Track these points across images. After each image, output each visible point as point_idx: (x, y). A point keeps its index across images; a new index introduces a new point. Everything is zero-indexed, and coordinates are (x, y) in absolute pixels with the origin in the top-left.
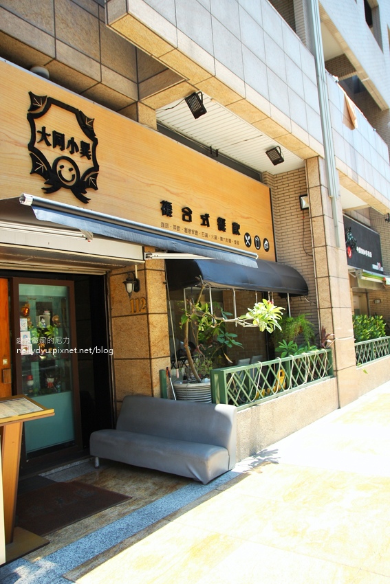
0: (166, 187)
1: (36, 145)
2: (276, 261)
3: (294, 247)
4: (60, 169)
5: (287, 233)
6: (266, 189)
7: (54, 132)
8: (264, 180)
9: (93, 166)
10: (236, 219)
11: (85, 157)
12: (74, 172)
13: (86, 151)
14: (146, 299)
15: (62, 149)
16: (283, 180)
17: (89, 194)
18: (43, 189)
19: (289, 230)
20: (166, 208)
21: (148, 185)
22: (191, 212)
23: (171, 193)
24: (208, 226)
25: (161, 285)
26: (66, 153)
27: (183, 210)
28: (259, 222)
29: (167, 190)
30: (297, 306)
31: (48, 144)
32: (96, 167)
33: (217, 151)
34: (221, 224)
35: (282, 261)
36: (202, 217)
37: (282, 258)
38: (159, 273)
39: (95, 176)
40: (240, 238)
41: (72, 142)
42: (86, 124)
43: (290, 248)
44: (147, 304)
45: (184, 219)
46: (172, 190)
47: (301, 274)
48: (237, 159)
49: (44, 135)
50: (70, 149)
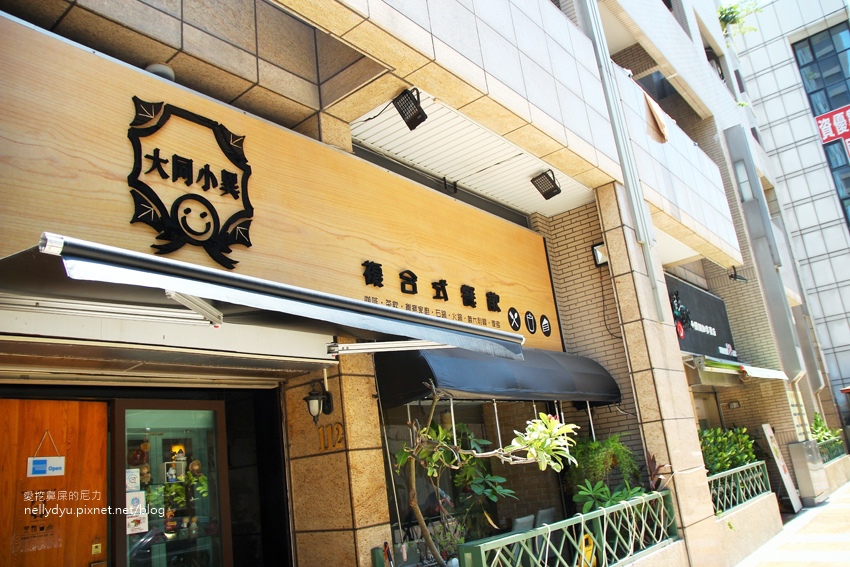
0: (371, 239)
1: (142, 177)
2: (564, 350)
3: (591, 326)
4: (184, 215)
5: (579, 305)
6: (539, 238)
7: (175, 158)
8: (533, 225)
9: (243, 208)
10: (493, 286)
11: (230, 195)
12: (209, 218)
13: (229, 185)
14: (343, 425)
15: (189, 183)
16: (563, 224)
17: (236, 253)
18: (153, 246)
19: (580, 300)
20: (373, 274)
21: (339, 237)
22: (414, 278)
23: (380, 248)
24: (446, 299)
25: (369, 400)
26: (196, 189)
27: (401, 275)
28: (530, 290)
29: (373, 245)
30: (605, 421)
31: (164, 176)
32: (248, 211)
33: (455, 183)
34: (468, 295)
35: (574, 350)
36: (434, 285)
37: (574, 345)
38: (364, 380)
39: (247, 224)
40: (502, 317)
41: (206, 172)
42: (231, 145)
43: (585, 328)
44: (345, 433)
45: (403, 290)
46: (381, 244)
47: (607, 368)
48: (489, 195)
49: (157, 161)
50: (203, 182)
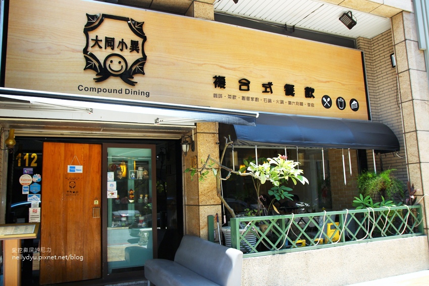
0: (220, 64)
1: (90, 50)
4: (110, 63)
5: (384, 92)
6: (357, 53)
7: (106, 38)
8: (357, 45)
9: (142, 57)
10: (311, 83)
11: (135, 51)
12: (123, 64)
13: (134, 46)
14: (197, 157)
15: (113, 49)
17: (136, 78)
18: (94, 79)
19: (385, 89)
20: (220, 82)
21: (199, 65)
22: (249, 82)
23: (226, 68)
24: (272, 93)
25: (213, 145)
26: (117, 51)
27: (240, 82)
28: (343, 85)
29: (221, 67)
31: (100, 47)
32: (145, 57)
33: (294, 26)
34: (289, 90)
36: (264, 85)
38: (211, 135)
39: (143, 64)
40: (317, 100)
41: (122, 43)
44: (197, 161)
45: (240, 89)
46: (227, 66)
49: (97, 41)
50: (121, 47)
